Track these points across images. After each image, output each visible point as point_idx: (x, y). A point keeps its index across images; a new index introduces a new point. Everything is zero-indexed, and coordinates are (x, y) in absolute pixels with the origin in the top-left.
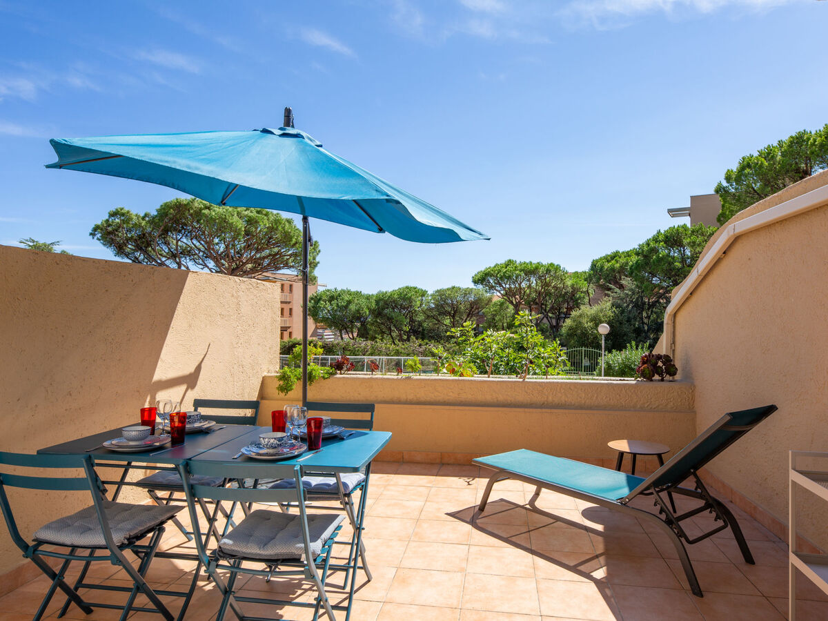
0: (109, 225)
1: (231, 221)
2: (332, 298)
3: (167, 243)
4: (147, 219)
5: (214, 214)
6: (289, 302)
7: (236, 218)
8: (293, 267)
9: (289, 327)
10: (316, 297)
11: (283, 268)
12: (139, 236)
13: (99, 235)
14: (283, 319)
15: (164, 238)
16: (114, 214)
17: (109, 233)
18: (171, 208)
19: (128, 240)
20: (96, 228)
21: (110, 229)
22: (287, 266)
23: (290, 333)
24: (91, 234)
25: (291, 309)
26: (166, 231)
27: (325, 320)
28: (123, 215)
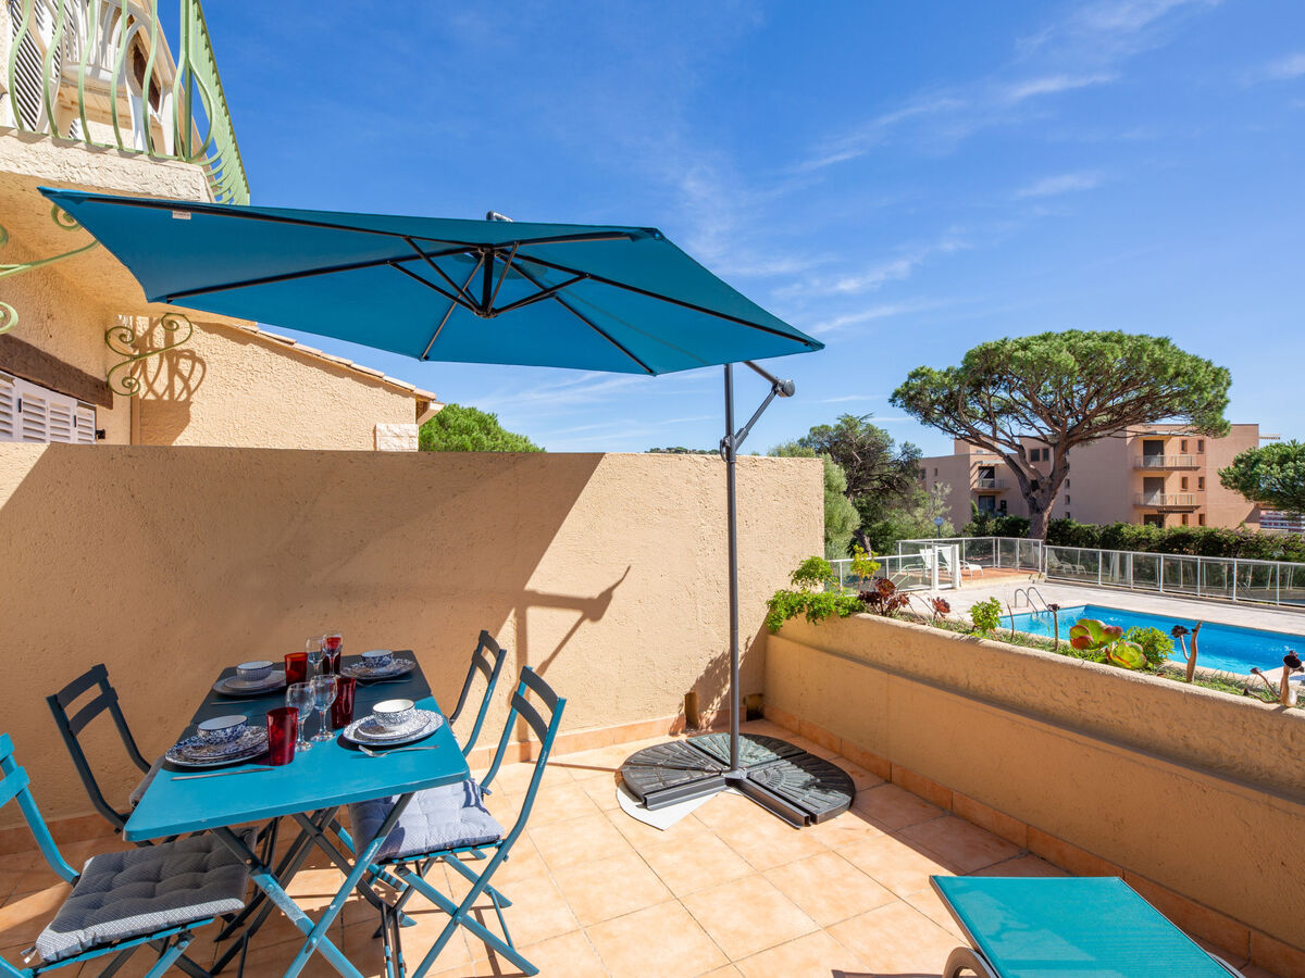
0: (911, 389)
1: (1056, 360)
2: (1284, 459)
3: (981, 402)
4: (951, 374)
5: (1029, 354)
6: (1197, 469)
7: (1065, 354)
8: (1180, 412)
9: (1197, 507)
10: (1249, 457)
11: (1163, 415)
12: (946, 397)
13: (899, 402)
14: (1184, 494)
15: (976, 395)
16: (914, 375)
17: (911, 399)
18: (976, 357)
19: (933, 403)
20: (896, 394)
21: (912, 393)
22: (1171, 412)
23: (1201, 517)
24: (891, 401)
25: (1201, 480)
26: (978, 386)
27: (1269, 495)
28: (924, 374)
